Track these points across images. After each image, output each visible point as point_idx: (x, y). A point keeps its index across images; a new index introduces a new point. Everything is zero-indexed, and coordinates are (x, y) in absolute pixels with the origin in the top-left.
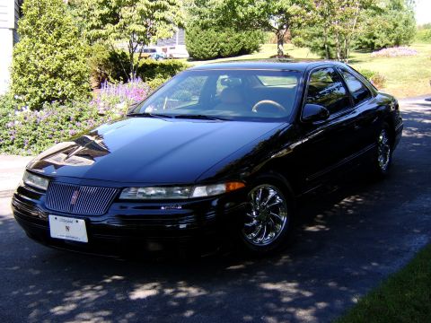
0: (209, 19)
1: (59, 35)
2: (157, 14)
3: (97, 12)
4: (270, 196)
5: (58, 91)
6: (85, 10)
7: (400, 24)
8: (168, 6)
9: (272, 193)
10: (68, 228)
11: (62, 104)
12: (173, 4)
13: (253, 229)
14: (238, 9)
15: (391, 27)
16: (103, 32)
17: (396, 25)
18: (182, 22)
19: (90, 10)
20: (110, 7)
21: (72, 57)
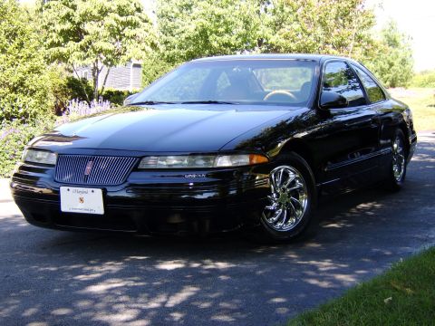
0: (176, 50)
1: (21, 45)
2: (128, 32)
3: (59, 27)
4: (290, 180)
5: (19, 108)
6: (44, 24)
7: (396, 63)
8: (141, 22)
9: (292, 176)
10: (81, 200)
11: (23, 122)
12: (146, 21)
13: (273, 213)
14: (211, 38)
15: (387, 66)
16: (63, 50)
17: (391, 65)
18: (155, 42)
19: (50, 24)
20: (73, 23)
21: (35, 70)
